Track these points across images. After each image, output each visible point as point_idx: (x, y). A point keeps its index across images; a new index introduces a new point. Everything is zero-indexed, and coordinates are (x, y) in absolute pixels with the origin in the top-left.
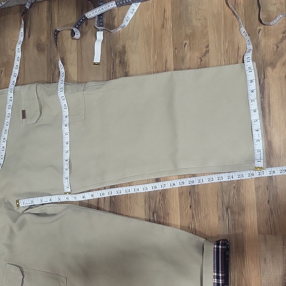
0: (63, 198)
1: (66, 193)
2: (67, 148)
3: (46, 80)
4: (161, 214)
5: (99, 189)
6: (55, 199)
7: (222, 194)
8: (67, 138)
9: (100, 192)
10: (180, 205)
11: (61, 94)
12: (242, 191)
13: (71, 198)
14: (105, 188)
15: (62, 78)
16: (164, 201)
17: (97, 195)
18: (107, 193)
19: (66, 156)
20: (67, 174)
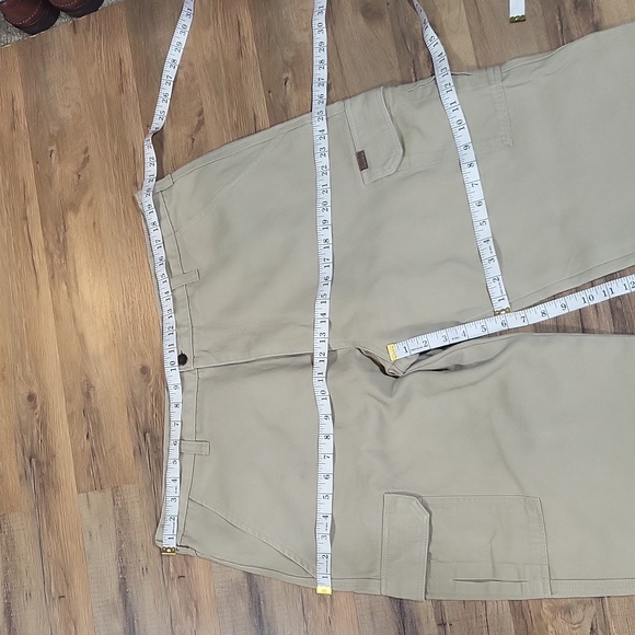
0: (494, 325)
1: (497, 313)
2: (480, 214)
3: (398, 77)
5: (577, 290)
6: (474, 330)
8: (476, 193)
9: (581, 294)
11: (450, 97)
13: (514, 321)
14: (592, 284)
15: (442, 65)
17: (575, 303)
18: (599, 295)
19: (484, 232)
20: (493, 269)
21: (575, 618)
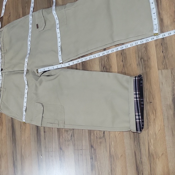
0: (59, 66)
1: (60, 64)
2: (59, 40)
3: (47, 7)
4: (108, 67)
5: (76, 59)
6: (55, 67)
7: (138, 52)
8: (59, 35)
9: (77, 60)
10: (117, 61)
11: (54, 12)
12: (148, 48)
13: (63, 66)
14: (79, 58)
15: (54, 4)
16: (109, 60)
17: (75, 62)
18: (80, 61)
19: (59, 44)
20: (60, 53)
21: (69, 133)
